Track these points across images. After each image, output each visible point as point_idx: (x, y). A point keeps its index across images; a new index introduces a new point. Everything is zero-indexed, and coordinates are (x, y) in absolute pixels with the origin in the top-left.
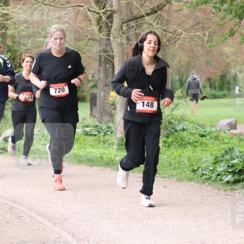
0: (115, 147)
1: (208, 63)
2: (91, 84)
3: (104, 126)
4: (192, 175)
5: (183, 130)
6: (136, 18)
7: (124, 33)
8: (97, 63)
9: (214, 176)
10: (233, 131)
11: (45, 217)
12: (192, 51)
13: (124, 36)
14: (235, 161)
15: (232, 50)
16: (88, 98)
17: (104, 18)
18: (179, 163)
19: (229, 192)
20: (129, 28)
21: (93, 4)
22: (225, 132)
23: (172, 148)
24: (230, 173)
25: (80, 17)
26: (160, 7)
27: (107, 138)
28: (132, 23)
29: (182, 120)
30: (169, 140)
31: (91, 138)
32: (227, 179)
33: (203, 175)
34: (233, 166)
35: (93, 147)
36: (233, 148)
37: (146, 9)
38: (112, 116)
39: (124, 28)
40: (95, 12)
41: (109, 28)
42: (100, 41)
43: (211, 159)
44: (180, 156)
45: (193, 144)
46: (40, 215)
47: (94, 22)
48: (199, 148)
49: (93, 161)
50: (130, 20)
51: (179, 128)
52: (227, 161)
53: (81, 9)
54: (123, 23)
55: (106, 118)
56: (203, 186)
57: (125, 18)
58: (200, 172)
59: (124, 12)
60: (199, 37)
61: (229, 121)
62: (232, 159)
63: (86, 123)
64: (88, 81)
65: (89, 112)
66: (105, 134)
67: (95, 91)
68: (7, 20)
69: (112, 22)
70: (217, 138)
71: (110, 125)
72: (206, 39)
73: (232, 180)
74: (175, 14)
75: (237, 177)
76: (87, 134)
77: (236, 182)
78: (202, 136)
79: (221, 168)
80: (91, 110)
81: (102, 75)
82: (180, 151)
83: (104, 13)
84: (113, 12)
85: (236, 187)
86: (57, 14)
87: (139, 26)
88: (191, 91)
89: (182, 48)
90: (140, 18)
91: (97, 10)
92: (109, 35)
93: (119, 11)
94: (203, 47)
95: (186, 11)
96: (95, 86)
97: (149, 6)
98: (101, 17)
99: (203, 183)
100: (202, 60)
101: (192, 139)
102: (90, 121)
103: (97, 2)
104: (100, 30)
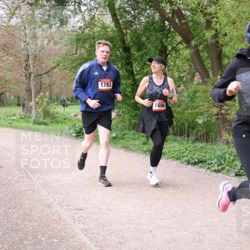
0: (32, 123)
1: (67, 93)
3: (28, 115)
4: (61, 134)
5: (58, 117)
6: (40, 75)
7: (35, 80)
8: (25, 92)
9: (69, 134)
10: (76, 118)
11: (5, 149)
12: (61, 88)
13: (35, 82)
14: (77, 129)
16: (22, 104)
17: (28, 75)
18: (56, 129)
19: (75, 140)
20: (37, 79)
21: (24, 70)
22: (73, 118)
23: (53, 124)
24: (75, 133)
25: (18, 74)
26: (49, 71)
28: (38, 77)
29: (57, 113)
30: (52, 121)
31: (23, 120)
32: (74, 135)
35: (23, 123)
36: (76, 124)
38: (31, 111)
41: (30, 79)
42: (26, 84)
43: (68, 128)
44: (56, 127)
45: (61, 122)
46: (3, 148)
47: (24, 76)
48: (63, 124)
49: (23, 128)
51: (56, 116)
52: (74, 128)
53: (19, 71)
54: (35, 77)
55: (28, 112)
57: (36, 75)
58: (64, 132)
59: (35, 72)
60: (64, 83)
61: (74, 114)
62: (76, 128)
64: (22, 98)
66: (28, 118)
67: (24, 102)
69: (31, 76)
70: (70, 120)
71: (30, 115)
74: (55, 74)
75: (77, 134)
76: (21, 118)
77: (77, 136)
78: (65, 119)
79: (72, 131)
80: (23, 109)
81: (27, 96)
82: (56, 125)
83: (28, 73)
84: (31, 73)
85: (77, 138)
86: (9, 73)
87: (41, 78)
88: (62, 103)
89: (57, 86)
91: (25, 72)
92: (30, 81)
93: (33, 72)
94: (65, 86)
96: (24, 100)
97: (45, 71)
98: (26, 74)
99: (65, 136)
100: (65, 91)
101: (61, 120)
102: (22, 113)
103: (25, 69)
104: (26, 79)
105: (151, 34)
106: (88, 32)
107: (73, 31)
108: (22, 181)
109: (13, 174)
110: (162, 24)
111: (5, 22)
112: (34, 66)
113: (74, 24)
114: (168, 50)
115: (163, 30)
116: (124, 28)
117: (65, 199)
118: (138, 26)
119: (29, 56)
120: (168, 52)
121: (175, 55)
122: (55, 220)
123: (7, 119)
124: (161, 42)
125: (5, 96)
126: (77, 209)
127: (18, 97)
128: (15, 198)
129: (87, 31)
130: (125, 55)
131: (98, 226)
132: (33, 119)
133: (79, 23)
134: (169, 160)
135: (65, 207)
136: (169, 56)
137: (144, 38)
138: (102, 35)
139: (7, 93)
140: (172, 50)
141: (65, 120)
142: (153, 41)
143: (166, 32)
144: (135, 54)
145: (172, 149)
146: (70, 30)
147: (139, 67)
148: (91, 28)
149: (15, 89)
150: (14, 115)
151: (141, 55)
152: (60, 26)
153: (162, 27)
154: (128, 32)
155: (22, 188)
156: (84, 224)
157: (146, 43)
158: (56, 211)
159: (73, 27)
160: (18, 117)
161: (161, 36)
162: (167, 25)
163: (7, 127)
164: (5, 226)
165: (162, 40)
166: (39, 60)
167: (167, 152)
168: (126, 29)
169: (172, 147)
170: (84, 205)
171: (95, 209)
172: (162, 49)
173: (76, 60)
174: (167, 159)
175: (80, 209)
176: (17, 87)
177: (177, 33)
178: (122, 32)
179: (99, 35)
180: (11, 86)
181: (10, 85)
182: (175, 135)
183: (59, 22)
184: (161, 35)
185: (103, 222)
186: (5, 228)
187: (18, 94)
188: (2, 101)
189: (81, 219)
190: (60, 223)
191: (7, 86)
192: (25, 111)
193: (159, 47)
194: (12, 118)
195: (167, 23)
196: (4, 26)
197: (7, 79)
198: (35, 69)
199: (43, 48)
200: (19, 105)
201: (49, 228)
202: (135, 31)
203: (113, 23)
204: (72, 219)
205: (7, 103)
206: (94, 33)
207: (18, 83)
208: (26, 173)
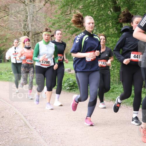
6: (37, 34)
7: (33, 39)
10: (70, 72)
11: (6, 101)
13: (33, 40)
14: (70, 82)
15: (69, 45)
19: (68, 93)
20: (35, 37)
22: (67, 73)
24: (69, 86)
32: (68, 88)
34: (70, 84)
36: (70, 78)
37: (41, 31)
39: (33, 37)
40: (23, 31)
46: (4, 100)
50: (35, 34)
52: (68, 82)
53: (18, 30)
54: (33, 35)
61: (68, 69)
62: (69, 82)
69: (29, 35)
73: (69, 89)
75: (71, 88)
77: (71, 89)
79: (66, 85)
85: (71, 91)
86: (10, 32)
87: (38, 36)
90: (39, 34)
91: (24, 31)
98: (25, 33)
108: (21, 130)
109: (14, 124)
123: (7, 74)
188: (3, 58)
191: (7, 44)
197: (7, 37)
208: (25, 122)
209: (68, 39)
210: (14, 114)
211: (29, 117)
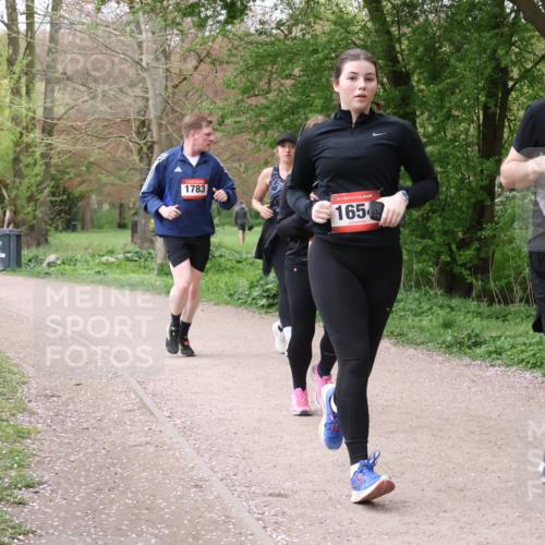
0: (155, 272)
2: (132, 212)
3: (145, 252)
4: (229, 299)
5: (221, 256)
9: (249, 300)
14: (270, 286)
16: (130, 225)
17: (145, 149)
18: (217, 287)
19: (263, 315)
21: (134, 135)
24: (265, 297)
25: (122, 148)
27: (147, 263)
29: (219, 246)
31: (131, 264)
32: (261, 303)
33: (239, 299)
34: (268, 290)
35: (133, 272)
38: (152, 243)
40: (136, 143)
41: (149, 158)
43: (247, 284)
44: (217, 281)
45: (231, 270)
47: (135, 152)
48: (235, 274)
49: (134, 285)
51: (217, 254)
52: (262, 286)
53: (123, 139)
55: (146, 245)
56: (240, 310)
58: (236, 296)
59: (164, 141)
60: (236, 168)
62: (267, 284)
63: (128, 249)
64: (130, 209)
65: (130, 238)
66: (146, 260)
67: (136, 218)
68: (51, 149)
69: (152, 153)
70: (252, 264)
71: (152, 251)
72: (242, 170)
73: (267, 304)
75: (271, 301)
76: (128, 259)
77: (270, 306)
78: (239, 262)
79: (256, 292)
80: (133, 236)
82: (217, 276)
83: (145, 144)
84: (153, 143)
86: (99, 144)
91: (138, 141)
92: (149, 164)
93: (159, 142)
94: (240, 178)
95: (222, 144)
96: (136, 214)
98: (141, 148)
99: (240, 306)
101: (229, 264)
102: (131, 247)
103: (138, 133)
104: (141, 160)
105: (465, 37)
106: (299, 34)
107: (260, 34)
108: (130, 420)
109: (109, 403)
110: (496, 10)
111: (88, 15)
112: (160, 125)
113: (264, 14)
114: (512, 79)
115: (497, 26)
116: (393, 22)
117: (241, 468)
118: (431, 17)
119: (147, 100)
120: (511, 84)
121: (531, 92)
122: (215, 522)
123: (91, 263)
124: (493, 57)
125: (88, 204)
126: (270, 495)
127: (121, 205)
128: (113, 465)
129: (297, 32)
130: (397, 93)
131: (324, 538)
132: (159, 261)
133: (278, 11)
134: (514, 368)
135: (239, 489)
136: (513, 94)
137: (446, 48)
138: (337, 42)
139: (94, 197)
140: (523, 76)
141: (240, 265)
142: (470, 55)
143: (506, 29)
144: (422, 91)
145: (520, 340)
146: (252, 30)
147: (433, 125)
148: (309, 24)
149: (113, 185)
150: (111, 252)
151: (440, 92)
152: (226, 22)
153: (495, 16)
154: (405, 34)
155: (132, 440)
156: (288, 532)
157: (453, 61)
158: (217, 497)
159: (262, 23)
160: (121, 256)
161: (495, 41)
162: (508, 11)
163: (93, 282)
164: (90, 534)
165: (494, 52)
166: (173, 111)
167: (507, 346)
168: (399, 24)
169: (520, 335)
170: (288, 485)
171: (316, 495)
172: (496, 76)
173: (268, 108)
174: (508, 366)
175: (280, 495)
176: (117, 181)
177: (537, 33)
178: (389, 33)
179: (329, 42)
180: (104, 178)
181: (99, 176)
182: (527, 302)
183: (224, 12)
184: (491, 38)
185: (337, 528)
186: (89, 540)
187: (121, 199)
188: (80, 217)
189: (280, 519)
190: (228, 531)
191: (92, 177)
192: (138, 241)
193: (489, 70)
194: (104, 259)
195: (511, 5)
196: (83, 24)
197: (92, 159)
198: (163, 134)
199: (185, 79)
200: (122, 226)
201: (201, 542)
202: (424, 29)
203: (365, 12)
204: (259, 519)
205: (92, 221)
206: (315, 37)
207: (120, 169)
208: (141, 400)
209: (262, 162)
210: (110, 375)
211: (152, 384)
